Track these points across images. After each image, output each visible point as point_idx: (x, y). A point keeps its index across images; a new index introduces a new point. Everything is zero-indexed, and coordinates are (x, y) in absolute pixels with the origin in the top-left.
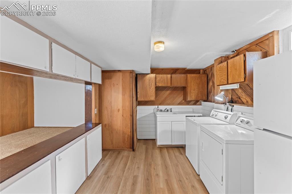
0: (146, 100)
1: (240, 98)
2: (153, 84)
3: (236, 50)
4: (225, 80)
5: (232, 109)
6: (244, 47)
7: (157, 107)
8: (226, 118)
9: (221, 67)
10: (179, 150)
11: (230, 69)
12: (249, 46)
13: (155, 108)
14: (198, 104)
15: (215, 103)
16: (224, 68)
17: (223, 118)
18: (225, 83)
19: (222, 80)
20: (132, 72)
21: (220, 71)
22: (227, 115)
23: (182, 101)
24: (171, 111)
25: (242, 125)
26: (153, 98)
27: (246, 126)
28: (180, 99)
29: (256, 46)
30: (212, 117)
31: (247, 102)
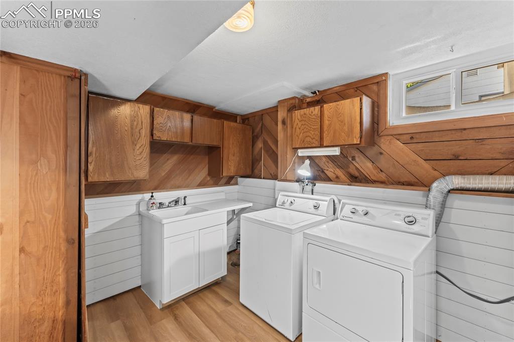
0: (119, 177)
1: (323, 172)
2: (145, 132)
3: (318, 91)
4: (314, 138)
5: (312, 190)
6: (335, 89)
7: (147, 196)
8: (316, 207)
9: (305, 114)
10: (217, 294)
11: (329, 121)
12: (344, 88)
13: (142, 200)
14: (232, 182)
15: (278, 181)
16: (314, 117)
17: (311, 209)
18: (314, 145)
19: (308, 139)
20: (78, 75)
21: (303, 123)
22: (317, 201)
23: (206, 177)
24: (185, 204)
25: (355, 218)
26: (142, 173)
27: (365, 219)
28: (202, 173)
29: (356, 91)
30: (282, 207)
31: (337, 177)
